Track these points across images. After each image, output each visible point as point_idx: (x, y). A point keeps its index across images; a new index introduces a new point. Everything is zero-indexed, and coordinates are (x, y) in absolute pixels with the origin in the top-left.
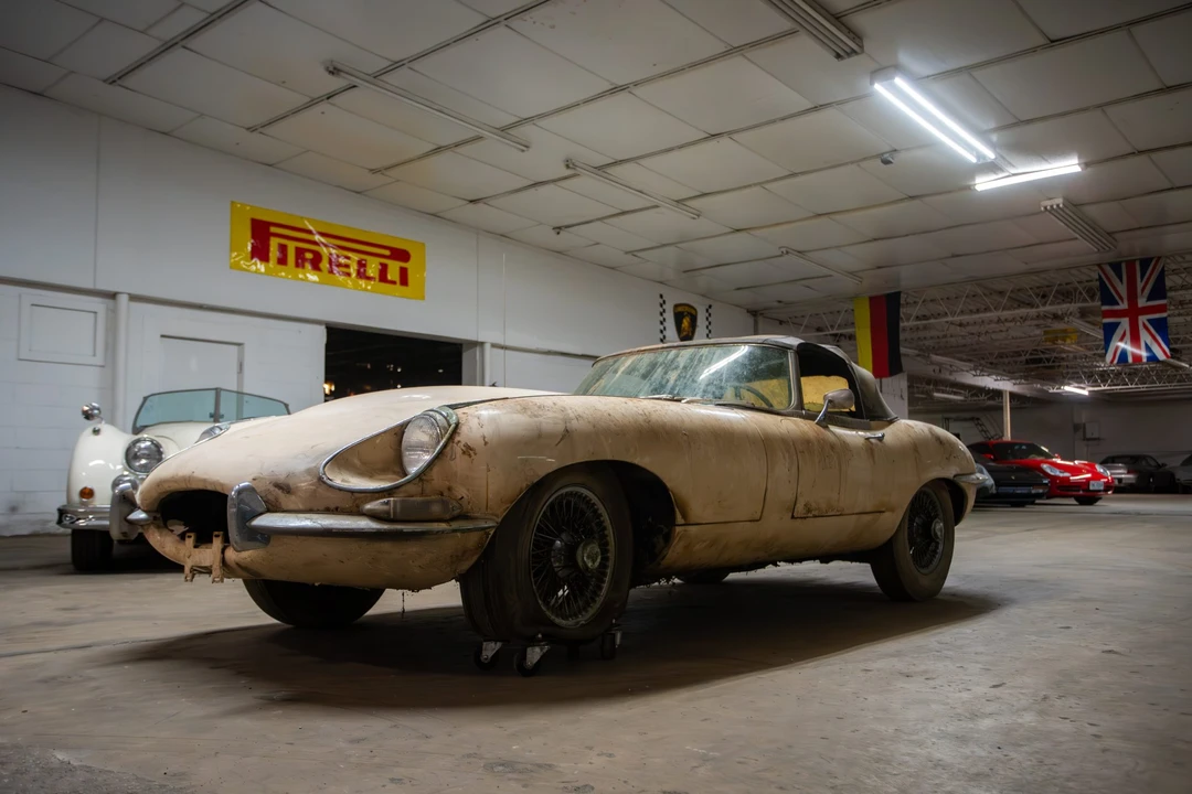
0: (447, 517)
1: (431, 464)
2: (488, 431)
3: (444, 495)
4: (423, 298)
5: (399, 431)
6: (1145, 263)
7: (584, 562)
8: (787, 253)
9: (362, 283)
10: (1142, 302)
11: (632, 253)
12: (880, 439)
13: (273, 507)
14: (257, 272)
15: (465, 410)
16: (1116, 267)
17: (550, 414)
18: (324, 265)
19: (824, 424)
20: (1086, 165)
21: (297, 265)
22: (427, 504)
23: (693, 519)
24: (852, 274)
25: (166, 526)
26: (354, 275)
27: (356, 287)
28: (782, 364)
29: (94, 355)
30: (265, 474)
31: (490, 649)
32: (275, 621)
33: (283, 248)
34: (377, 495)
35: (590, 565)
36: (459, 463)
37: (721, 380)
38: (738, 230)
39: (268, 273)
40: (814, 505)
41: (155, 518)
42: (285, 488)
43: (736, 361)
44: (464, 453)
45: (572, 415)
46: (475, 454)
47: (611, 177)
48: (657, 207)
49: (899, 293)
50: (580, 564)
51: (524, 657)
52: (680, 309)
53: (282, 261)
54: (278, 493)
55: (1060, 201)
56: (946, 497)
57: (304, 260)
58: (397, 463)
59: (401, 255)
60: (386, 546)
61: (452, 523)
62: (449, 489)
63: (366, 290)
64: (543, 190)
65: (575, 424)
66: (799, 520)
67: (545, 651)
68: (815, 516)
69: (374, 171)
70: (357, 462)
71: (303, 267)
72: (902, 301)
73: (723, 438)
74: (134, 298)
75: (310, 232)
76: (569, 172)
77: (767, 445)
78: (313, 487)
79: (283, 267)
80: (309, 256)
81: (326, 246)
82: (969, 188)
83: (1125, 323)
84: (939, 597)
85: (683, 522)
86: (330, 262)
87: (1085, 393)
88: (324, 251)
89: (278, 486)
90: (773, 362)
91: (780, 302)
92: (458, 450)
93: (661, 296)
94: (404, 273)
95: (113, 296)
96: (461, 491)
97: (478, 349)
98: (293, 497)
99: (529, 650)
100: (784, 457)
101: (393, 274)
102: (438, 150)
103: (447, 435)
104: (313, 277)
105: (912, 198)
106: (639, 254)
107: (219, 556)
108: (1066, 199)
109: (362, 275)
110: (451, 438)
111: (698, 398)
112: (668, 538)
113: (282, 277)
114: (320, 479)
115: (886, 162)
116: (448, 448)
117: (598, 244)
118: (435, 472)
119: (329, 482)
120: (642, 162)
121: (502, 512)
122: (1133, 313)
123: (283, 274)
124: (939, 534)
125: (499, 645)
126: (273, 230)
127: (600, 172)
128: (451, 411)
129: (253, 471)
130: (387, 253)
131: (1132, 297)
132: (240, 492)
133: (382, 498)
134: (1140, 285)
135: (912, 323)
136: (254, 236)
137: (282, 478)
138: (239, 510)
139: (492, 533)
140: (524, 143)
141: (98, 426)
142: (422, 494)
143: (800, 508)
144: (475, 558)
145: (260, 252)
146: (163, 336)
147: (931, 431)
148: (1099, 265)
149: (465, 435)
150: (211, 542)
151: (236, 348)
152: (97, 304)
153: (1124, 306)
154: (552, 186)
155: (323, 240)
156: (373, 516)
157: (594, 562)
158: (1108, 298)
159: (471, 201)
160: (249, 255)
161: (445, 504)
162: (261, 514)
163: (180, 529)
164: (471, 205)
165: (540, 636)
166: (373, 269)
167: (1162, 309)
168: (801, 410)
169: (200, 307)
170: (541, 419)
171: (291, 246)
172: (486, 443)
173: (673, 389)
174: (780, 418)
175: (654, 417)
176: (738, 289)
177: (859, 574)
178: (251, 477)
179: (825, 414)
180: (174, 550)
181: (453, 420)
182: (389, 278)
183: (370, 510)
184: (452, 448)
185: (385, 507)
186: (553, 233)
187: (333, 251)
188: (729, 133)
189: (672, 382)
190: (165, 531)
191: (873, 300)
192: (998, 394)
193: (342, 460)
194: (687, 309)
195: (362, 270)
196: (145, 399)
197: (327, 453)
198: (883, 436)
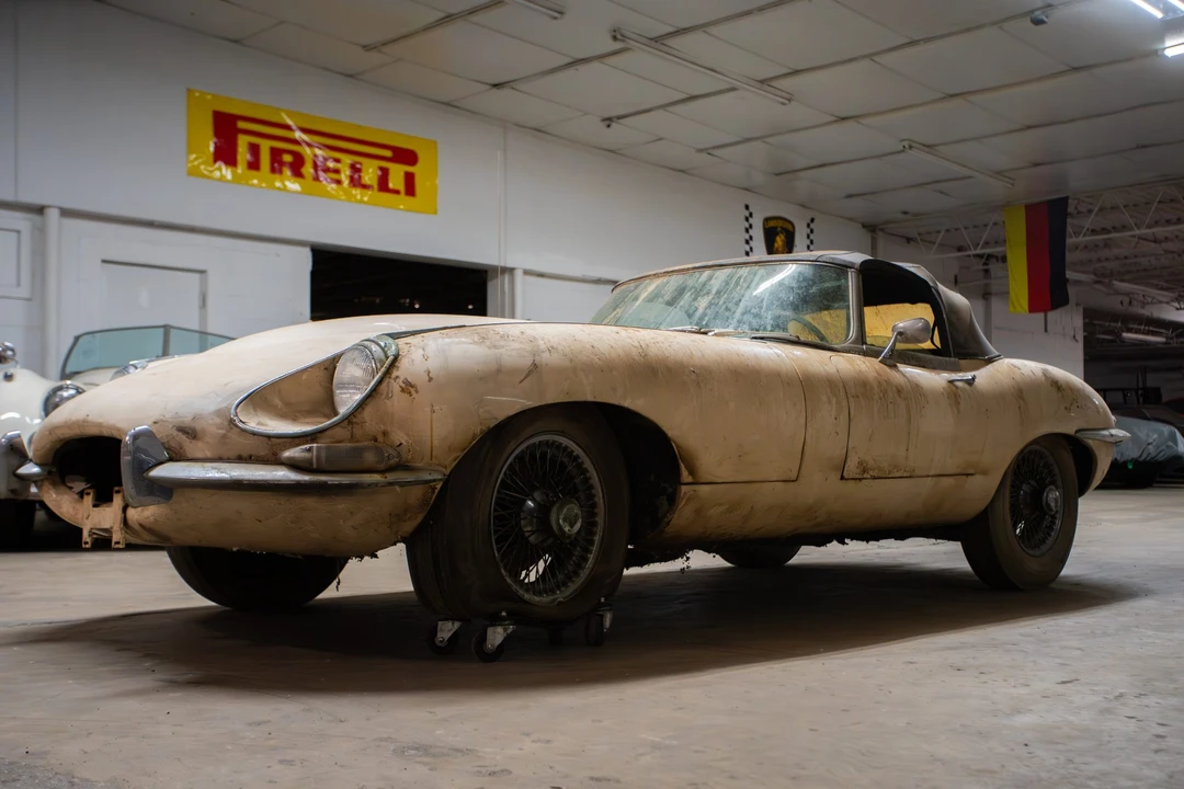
0: (382, 466)
1: (362, 405)
2: (433, 364)
3: (379, 441)
4: (436, 213)
5: (330, 366)
7: (558, 524)
8: (911, 147)
9: (357, 192)
11: (707, 150)
12: (970, 382)
13: (176, 456)
14: (222, 179)
15: (409, 339)
17: (516, 345)
18: (308, 170)
19: (888, 362)
21: (273, 170)
22: (358, 452)
23: (704, 475)
24: (1000, 173)
25: (64, 483)
26: (346, 182)
27: (350, 198)
28: (839, 287)
29: (19, 284)
30: (168, 416)
31: (446, 630)
32: (213, 604)
33: (254, 149)
34: (297, 441)
35: (567, 529)
36: (396, 402)
37: (761, 308)
38: (843, 119)
39: (237, 179)
40: (871, 462)
41: (50, 473)
42: (190, 432)
43: (781, 284)
44: (403, 390)
45: (543, 347)
46: (417, 392)
47: (670, 51)
48: (733, 89)
49: (1067, 198)
50: (555, 528)
51: (484, 638)
52: (772, 224)
53: (254, 165)
54: (180, 440)
56: (1068, 459)
57: (282, 164)
58: (328, 403)
59: (406, 156)
60: (309, 501)
61: (387, 475)
62: (385, 434)
63: (361, 202)
64: (583, 69)
65: (546, 358)
66: (851, 483)
67: (509, 631)
68: (874, 478)
69: (366, 48)
70: (277, 401)
71: (281, 172)
72: (1071, 209)
73: (747, 379)
74: (66, 213)
75: (288, 127)
76: (618, 45)
77: (806, 387)
78: (223, 432)
79: (253, 173)
80: (288, 158)
81: (309, 145)
82: (1157, 53)
84: (1053, 585)
85: (690, 479)
86: (315, 166)
88: (307, 152)
89: (183, 430)
90: (827, 285)
91: (905, 213)
92: (396, 387)
93: (747, 207)
94: (410, 180)
95: (40, 210)
96: (399, 437)
97: (507, 278)
98: (200, 444)
99: (490, 631)
100: (830, 402)
101: (397, 179)
102: (449, 18)
103: (383, 369)
104: (293, 185)
105: (1076, 69)
106: (715, 152)
107: (120, 514)
109: (356, 182)
110: (388, 372)
111: (730, 330)
112: (673, 499)
113: (253, 185)
114: (232, 422)
115: (1038, 22)
116: (384, 384)
117: (661, 139)
118: (367, 413)
119: (240, 425)
120: (714, 30)
121: (450, 462)
123: (255, 182)
124: (1053, 505)
125: (457, 625)
126: (241, 125)
127: (658, 45)
128: (390, 340)
129: (155, 414)
130: (388, 153)
132: (136, 437)
133: (304, 444)
135: (1081, 239)
136: (218, 132)
137: (187, 420)
138: (134, 458)
139: (439, 487)
140: (557, 8)
141: (11, 371)
142: (352, 438)
143: (852, 468)
144: (420, 518)
145: (225, 154)
146: (104, 261)
147: (1045, 373)
149: (405, 370)
150: (111, 500)
151: (197, 276)
152: (21, 221)
154: (595, 65)
155: (305, 137)
156: (293, 465)
157: (572, 526)
159: (495, 86)
160: (211, 158)
161: (379, 451)
162: (162, 463)
163: (80, 486)
164: (495, 91)
165: (504, 614)
166: (370, 174)
168: (862, 345)
169: (150, 224)
170: (502, 351)
171: (265, 146)
172: (430, 379)
173: (701, 319)
174: (829, 354)
175: (653, 351)
176: (848, 196)
177: (944, 555)
178: (153, 420)
179: (892, 350)
180: (71, 510)
181: (392, 352)
182: (391, 185)
183: (289, 458)
184: (388, 386)
185: (307, 455)
186: (602, 126)
187: (319, 152)
189: (701, 311)
190: (63, 489)
191: (1031, 209)
193: (259, 399)
194: (780, 223)
195: (356, 176)
196: (77, 339)
197: (239, 392)
198: (974, 378)
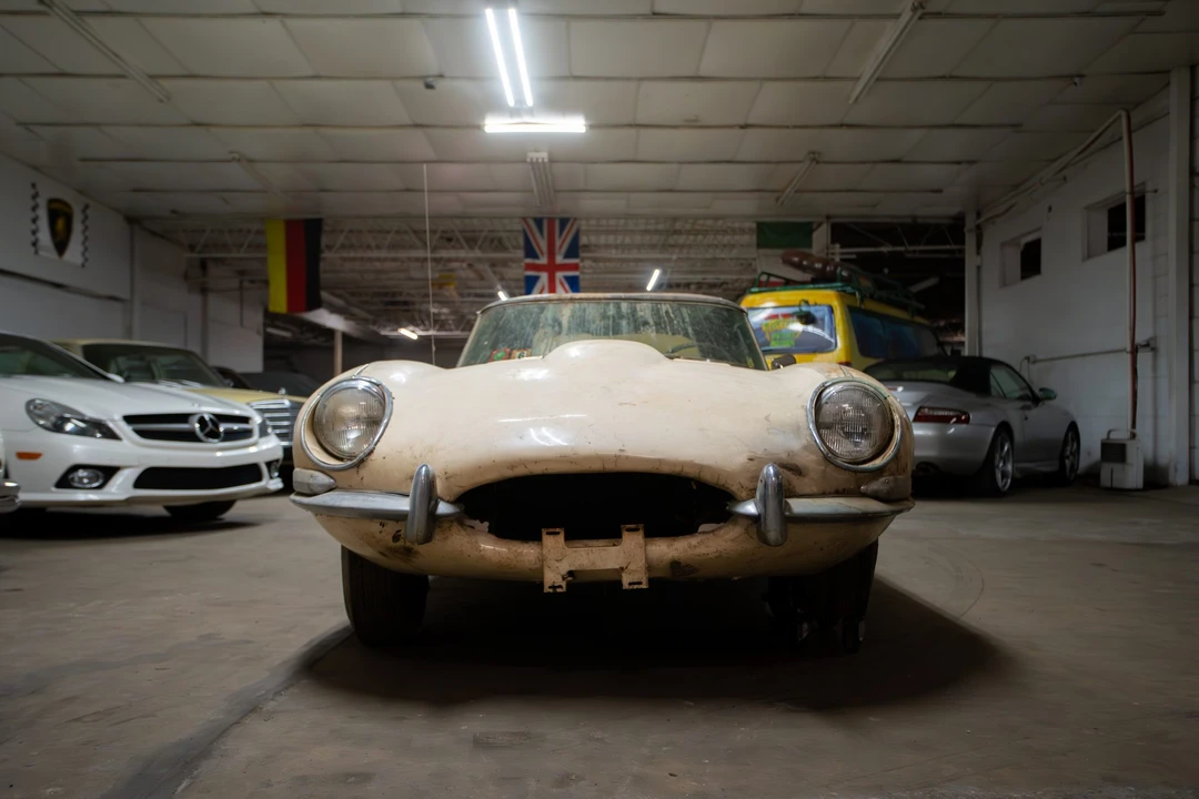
6: (564, 222)
8: (236, 159)
10: (559, 259)
11: (25, 125)
13: (786, 492)
16: (539, 222)
20: (591, 127)
41: (460, 511)
47: (87, 27)
49: (322, 220)
52: (55, 206)
55: (543, 155)
76: (38, 8)
78: (823, 467)
82: (479, 127)
83: (544, 277)
87: (414, 337)
89: (786, 467)
91: (174, 212)
93: (34, 185)
98: (806, 480)
105: (416, 126)
106: (35, 128)
108: (550, 154)
114: (826, 458)
115: (429, 86)
122: (552, 269)
127: (76, 17)
131: (552, 254)
134: (558, 243)
137: (783, 457)
148: (524, 219)
153: (543, 260)
156: (875, 496)
158: (530, 252)
167: (575, 267)
176: (135, 190)
188: (285, 15)
190: (468, 529)
191: (290, 224)
192: (330, 333)
194: (62, 206)
